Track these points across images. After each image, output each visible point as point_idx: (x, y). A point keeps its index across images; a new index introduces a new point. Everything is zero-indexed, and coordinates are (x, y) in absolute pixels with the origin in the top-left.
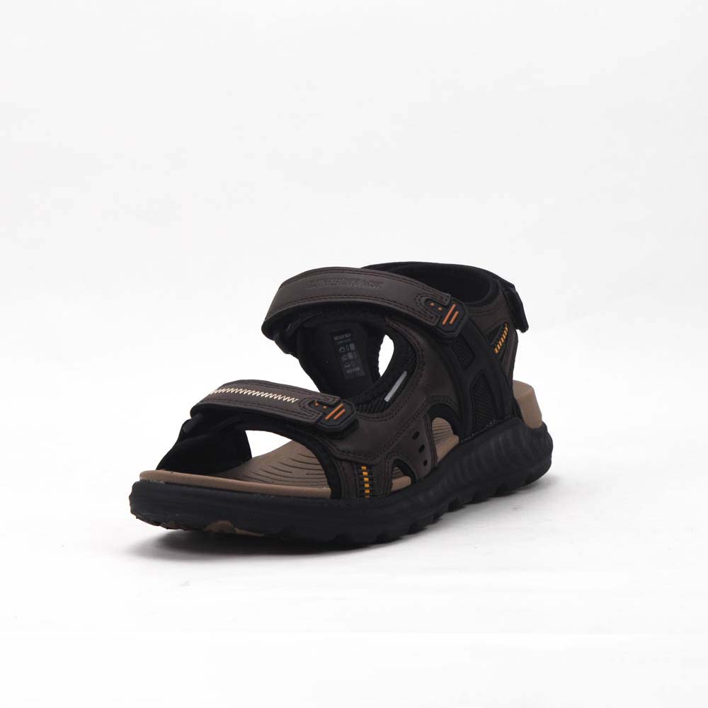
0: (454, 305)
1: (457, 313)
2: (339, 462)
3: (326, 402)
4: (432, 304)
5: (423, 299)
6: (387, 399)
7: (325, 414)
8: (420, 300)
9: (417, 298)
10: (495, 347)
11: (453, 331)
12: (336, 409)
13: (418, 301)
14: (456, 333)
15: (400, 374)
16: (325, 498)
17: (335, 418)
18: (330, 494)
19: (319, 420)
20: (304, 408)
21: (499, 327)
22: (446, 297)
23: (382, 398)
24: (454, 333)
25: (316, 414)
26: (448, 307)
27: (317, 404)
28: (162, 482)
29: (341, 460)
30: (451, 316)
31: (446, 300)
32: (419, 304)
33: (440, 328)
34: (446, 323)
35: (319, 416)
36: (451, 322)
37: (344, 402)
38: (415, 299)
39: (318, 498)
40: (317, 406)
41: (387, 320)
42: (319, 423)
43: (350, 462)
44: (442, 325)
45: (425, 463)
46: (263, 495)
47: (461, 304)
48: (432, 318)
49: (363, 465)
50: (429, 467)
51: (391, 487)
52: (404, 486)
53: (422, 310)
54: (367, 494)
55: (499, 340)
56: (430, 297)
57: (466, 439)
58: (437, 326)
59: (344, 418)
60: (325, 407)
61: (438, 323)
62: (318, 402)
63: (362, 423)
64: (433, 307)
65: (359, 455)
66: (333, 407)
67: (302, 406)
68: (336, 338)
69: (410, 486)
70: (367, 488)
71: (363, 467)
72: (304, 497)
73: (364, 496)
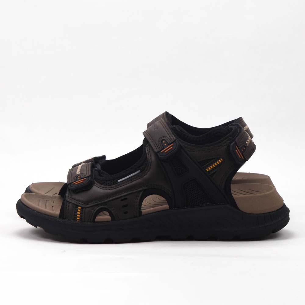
0: (172, 144)
1: (171, 148)
4: (164, 142)
6: (120, 181)
9: (161, 138)
10: (206, 168)
17: (76, 184)
19: (70, 184)
20: (75, 177)
22: (174, 139)
25: (73, 181)
26: (169, 145)
27: (79, 177)
30: (167, 149)
33: (159, 154)
34: (163, 152)
36: (165, 152)
43: (73, 204)
45: (126, 213)
48: (160, 148)
50: (130, 215)
51: (94, 219)
52: (106, 221)
53: (158, 143)
54: (78, 220)
55: (210, 165)
58: (158, 152)
61: (160, 151)
69: (110, 221)
70: (78, 217)
71: (79, 208)
72: (45, 214)
73: (76, 220)
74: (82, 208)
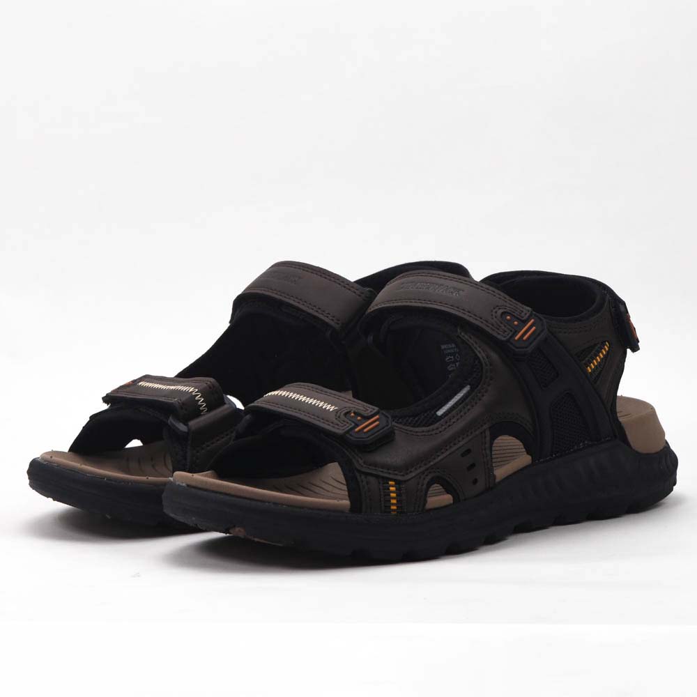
0: (532, 321)
1: (534, 328)
2: (363, 477)
3: (363, 413)
4: (508, 317)
5: (501, 311)
6: (440, 413)
7: (357, 425)
8: (496, 312)
9: (494, 311)
10: (587, 365)
11: (526, 348)
12: (370, 421)
13: (494, 314)
14: (529, 350)
15: (461, 387)
16: (342, 512)
17: (365, 430)
18: (349, 507)
19: (348, 432)
20: (339, 417)
21: (595, 345)
22: (527, 310)
23: (433, 412)
24: (528, 349)
25: (348, 425)
26: (525, 322)
27: (352, 414)
28: (184, 485)
29: (367, 474)
30: (527, 331)
31: (526, 314)
32: (494, 317)
33: (511, 344)
34: (519, 338)
35: (351, 427)
36: (525, 338)
37: (383, 414)
38: (492, 311)
39: (334, 511)
40: (353, 417)
41: (459, 331)
42: (348, 435)
43: (377, 476)
44: (514, 340)
45: (475, 482)
46: (275, 504)
47: (541, 320)
48: (505, 331)
49: (391, 480)
50: (481, 485)
51: (425, 505)
52: (443, 504)
53: (496, 322)
54: (394, 510)
55: (594, 358)
56: (508, 310)
57: (542, 460)
58: (508, 341)
59: (376, 430)
60: (359, 418)
61: (511, 337)
62: (354, 413)
63: (399, 437)
64: (508, 320)
65: (388, 469)
66: (368, 418)
67: (338, 415)
68: (443, 347)
69: (451, 504)
70: (393, 504)
71: (390, 483)
72: (319, 509)
73: (390, 512)
74: (398, 483)
